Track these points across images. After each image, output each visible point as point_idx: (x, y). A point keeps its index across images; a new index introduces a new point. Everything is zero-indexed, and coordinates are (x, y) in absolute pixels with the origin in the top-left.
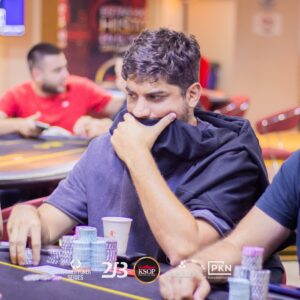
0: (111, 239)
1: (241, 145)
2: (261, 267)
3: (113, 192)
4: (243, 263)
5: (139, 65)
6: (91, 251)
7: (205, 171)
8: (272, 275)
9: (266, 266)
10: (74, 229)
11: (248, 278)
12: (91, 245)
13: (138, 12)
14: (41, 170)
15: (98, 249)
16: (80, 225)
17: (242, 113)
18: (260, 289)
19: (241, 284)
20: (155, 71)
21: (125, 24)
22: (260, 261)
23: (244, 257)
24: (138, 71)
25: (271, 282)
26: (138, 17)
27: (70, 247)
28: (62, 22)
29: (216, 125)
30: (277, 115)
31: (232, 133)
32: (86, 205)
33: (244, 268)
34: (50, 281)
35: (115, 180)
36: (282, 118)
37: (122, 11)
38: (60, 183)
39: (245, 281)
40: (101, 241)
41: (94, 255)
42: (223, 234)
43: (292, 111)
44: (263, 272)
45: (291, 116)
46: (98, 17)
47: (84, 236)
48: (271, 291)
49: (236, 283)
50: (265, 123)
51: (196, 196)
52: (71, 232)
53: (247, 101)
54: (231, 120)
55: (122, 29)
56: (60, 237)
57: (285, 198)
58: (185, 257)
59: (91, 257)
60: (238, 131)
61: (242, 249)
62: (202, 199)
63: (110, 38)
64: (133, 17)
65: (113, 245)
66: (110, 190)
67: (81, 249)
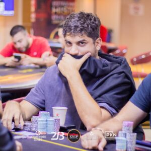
0: (57, 118)
1: (122, 70)
2: (132, 132)
3: (58, 94)
4: (123, 129)
5: (73, 28)
6: (47, 124)
7: (104, 83)
8: (137, 135)
9: (134, 131)
10: (38, 113)
11: (125, 137)
12: (47, 121)
13: (71, 4)
14: (22, 83)
15: (50, 123)
16: (41, 111)
17: (123, 54)
18: (131, 142)
19: (122, 140)
20: (81, 30)
21: (65, 10)
22: (131, 128)
23: (124, 127)
24: (72, 31)
25: (137, 139)
26: (71, 6)
27: (36, 122)
28: (33, 9)
29: (109, 60)
30: (141, 55)
31: (117, 65)
32: (44, 101)
33: (123, 132)
34: (26, 139)
35: (59, 89)
36: (143, 57)
37: (63, 3)
38: (32, 90)
39: (124, 138)
40: (52, 119)
41: (48, 126)
42: (113, 115)
43: (149, 53)
44: (133, 134)
45: (148, 56)
46: (51, 6)
47: (43, 116)
48: (137, 143)
49: (119, 140)
50: (135, 60)
51: (99, 96)
52: (37, 114)
53: (126, 48)
54: (117, 58)
55: (63, 12)
56: (31, 117)
57: (144, 97)
58: (94, 127)
59: (47, 127)
60: (120, 63)
61: (122, 123)
62: (102, 98)
63: (57, 17)
64: (69, 6)
65: (58, 120)
66: (56, 94)
67: (42, 123)
